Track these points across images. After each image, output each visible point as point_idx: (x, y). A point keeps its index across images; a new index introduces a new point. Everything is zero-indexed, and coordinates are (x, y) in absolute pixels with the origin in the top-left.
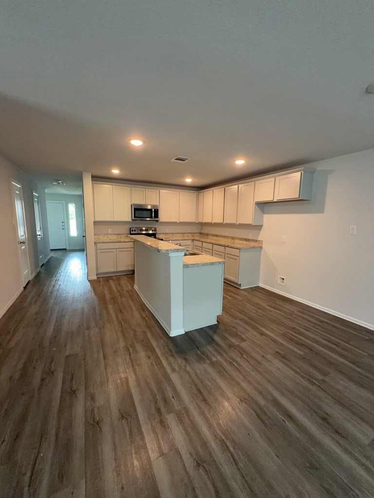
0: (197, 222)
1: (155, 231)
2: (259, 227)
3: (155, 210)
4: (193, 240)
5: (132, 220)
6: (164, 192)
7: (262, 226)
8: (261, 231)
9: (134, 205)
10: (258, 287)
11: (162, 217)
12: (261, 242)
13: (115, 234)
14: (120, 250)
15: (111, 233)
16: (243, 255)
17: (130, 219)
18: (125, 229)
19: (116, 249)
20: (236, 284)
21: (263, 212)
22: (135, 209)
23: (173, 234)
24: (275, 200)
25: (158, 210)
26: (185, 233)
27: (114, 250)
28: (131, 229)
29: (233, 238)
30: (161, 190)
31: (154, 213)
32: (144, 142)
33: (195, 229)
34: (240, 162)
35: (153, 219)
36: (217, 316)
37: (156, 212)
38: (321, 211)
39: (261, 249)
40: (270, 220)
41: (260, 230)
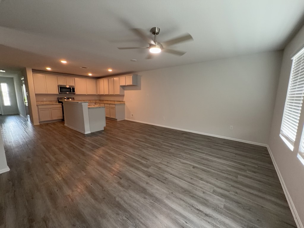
0: (97, 94)
1: (73, 99)
2: (123, 96)
3: (72, 88)
4: (95, 103)
5: (59, 93)
6: (77, 79)
7: (124, 95)
8: (124, 98)
9: (59, 85)
10: (125, 120)
11: (77, 92)
12: (124, 102)
13: (48, 101)
14: (54, 109)
15: (46, 100)
16: (117, 107)
17: (58, 93)
18: (55, 99)
19: (51, 108)
20: (115, 119)
21: (124, 90)
22: (61, 88)
23: (84, 100)
24: (126, 85)
25: (74, 88)
26: (91, 100)
27: (50, 109)
28: (59, 98)
29: (114, 101)
30: (75, 79)
31: (72, 90)
32: (67, 62)
33: (96, 98)
34: (110, 70)
35: (72, 93)
36: (104, 127)
37: (74, 89)
38: (140, 89)
39: (125, 105)
40: (127, 93)
41: (124, 96)
